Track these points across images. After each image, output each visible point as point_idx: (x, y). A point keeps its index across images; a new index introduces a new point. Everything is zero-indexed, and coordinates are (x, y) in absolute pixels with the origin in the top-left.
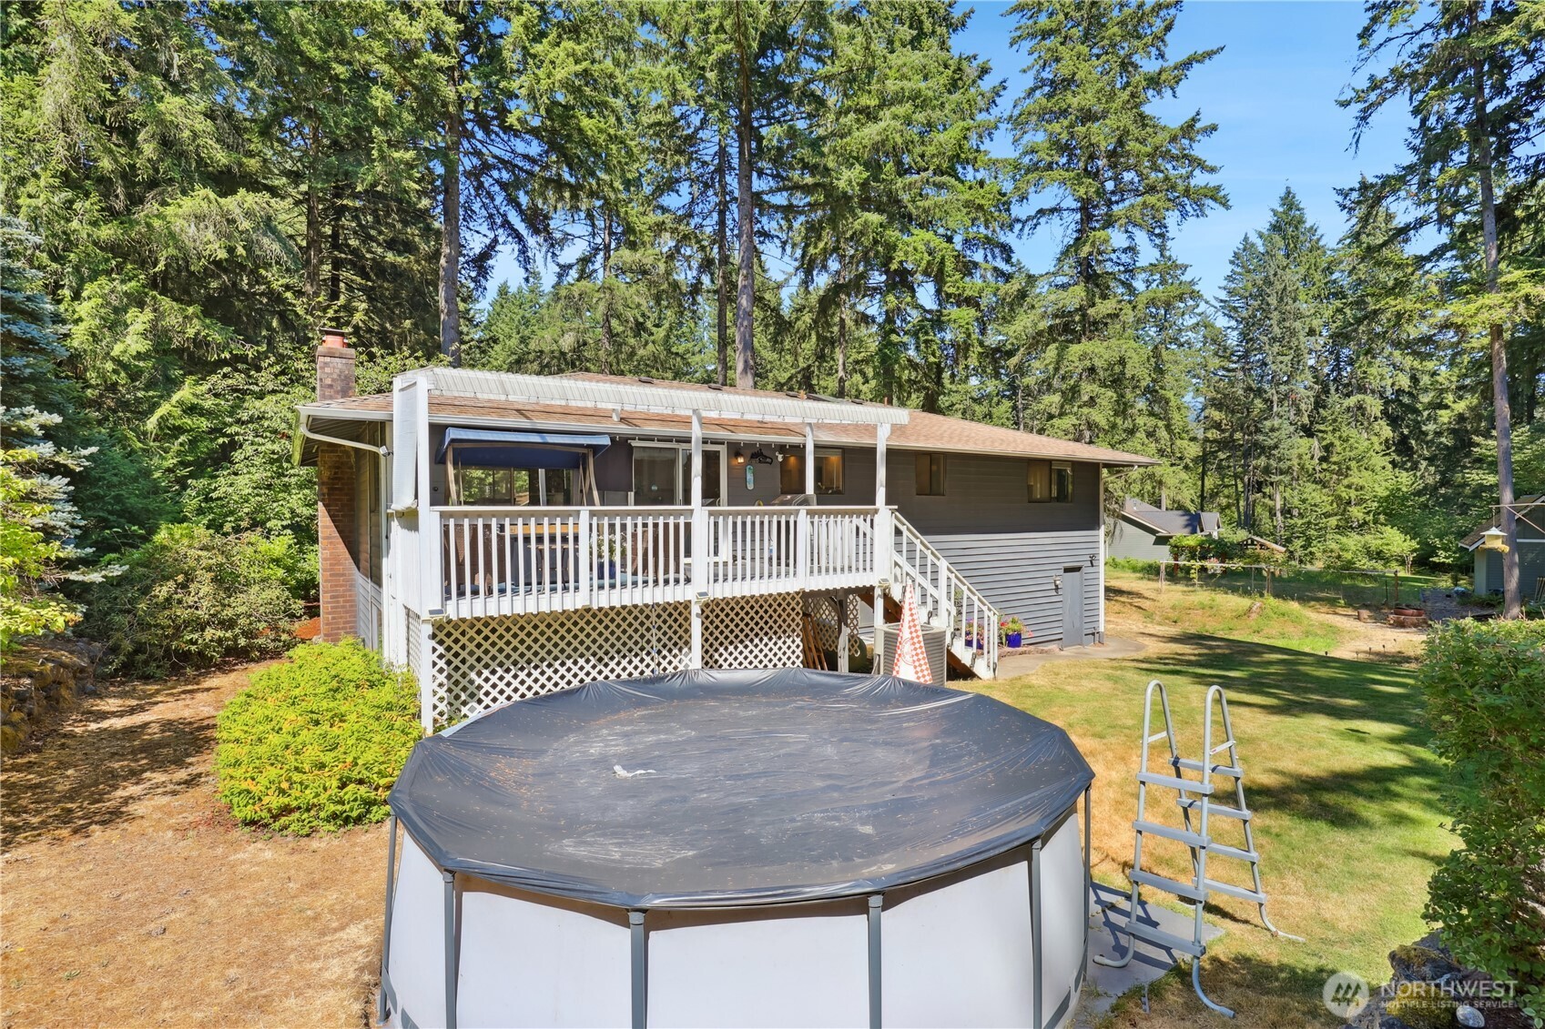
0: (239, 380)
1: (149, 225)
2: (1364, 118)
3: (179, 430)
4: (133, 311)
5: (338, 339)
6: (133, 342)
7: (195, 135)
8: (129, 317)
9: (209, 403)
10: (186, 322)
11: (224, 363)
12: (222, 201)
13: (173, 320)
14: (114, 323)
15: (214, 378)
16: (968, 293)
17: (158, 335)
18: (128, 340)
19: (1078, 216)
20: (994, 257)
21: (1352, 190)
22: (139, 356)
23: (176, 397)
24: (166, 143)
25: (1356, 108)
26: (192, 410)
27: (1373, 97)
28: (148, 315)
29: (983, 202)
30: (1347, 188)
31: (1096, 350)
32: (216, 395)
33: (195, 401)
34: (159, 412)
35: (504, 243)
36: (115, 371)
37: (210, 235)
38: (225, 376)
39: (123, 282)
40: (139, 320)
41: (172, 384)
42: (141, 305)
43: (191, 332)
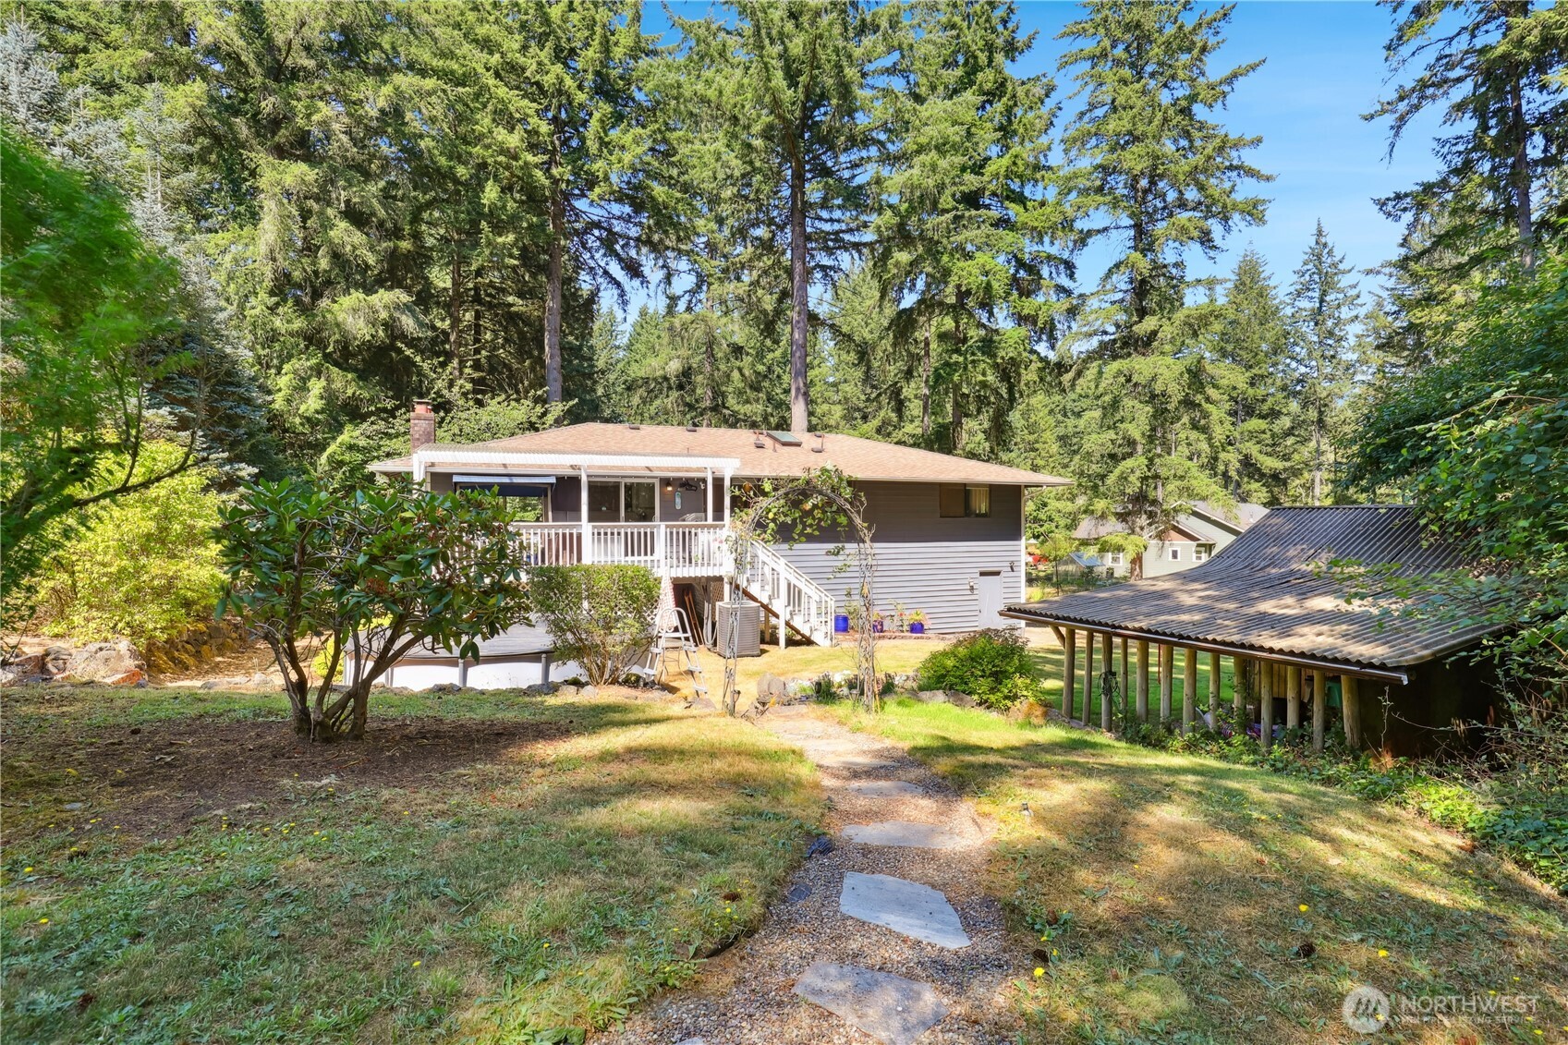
0: (381, 425)
1: (324, 317)
2: (1397, 128)
3: (341, 464)
4: (314, 380)
5: (423, 407)
6: (312, 403)
7: (355, 248)
8: (310, 384)
9: (362, 442)
10: (345, 384)
11: (372, 414)
12: (368, 298)
13: (337, 385)
14: (301, 387)
15: (365, 425)
16: (1026, 312)
17: (329, 396)
18: (310, 402)
19: (1132, 233)
20: (1058, 274)
21: (1388, 199)
22: (317, 412)
23: (339, 439)
24: (336, 256)
25: (1390, 119)
26: (351, 448)
27: (1403, 107)
28: (323, 382)
29: (1036, 224)
30: (1383, 198)
31: (1141, 366)
32: (368, 437)
33: (353, 442)
34: (329, 450)
35: (606, 289)
36: (302, 424)
37: (361, 323)
38: (372, 423)
39: (307, 359)
40: (317, 386)
41: (339, 428)
42: (319, 375)
43: (350, 392)
